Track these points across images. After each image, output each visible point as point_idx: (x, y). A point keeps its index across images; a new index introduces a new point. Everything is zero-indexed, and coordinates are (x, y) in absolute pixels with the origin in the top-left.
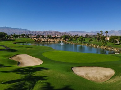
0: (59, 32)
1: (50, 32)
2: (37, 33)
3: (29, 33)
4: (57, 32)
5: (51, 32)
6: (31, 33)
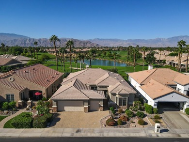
0: (78, 41)
1: (63, 40)
4: (75, 40)
5: (66, 40)
6: (31, 41)
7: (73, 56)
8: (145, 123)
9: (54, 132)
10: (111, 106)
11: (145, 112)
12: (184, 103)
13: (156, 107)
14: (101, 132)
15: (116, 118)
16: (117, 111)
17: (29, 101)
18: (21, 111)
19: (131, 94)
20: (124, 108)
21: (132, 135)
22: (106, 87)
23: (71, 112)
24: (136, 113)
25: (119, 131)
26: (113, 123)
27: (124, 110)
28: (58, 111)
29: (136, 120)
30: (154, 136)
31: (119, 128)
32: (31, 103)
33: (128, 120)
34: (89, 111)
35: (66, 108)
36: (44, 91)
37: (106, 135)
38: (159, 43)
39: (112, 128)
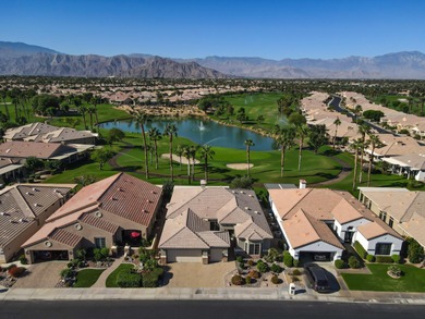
0: (171, 62)
1: (136, 60)
2: (87, 63)
3: (55, 60)
4: (164, 61)
5: (143, 61)
6: (62, 62)
7: (163, 113)
8: (280, 281)
9: (170, 293)
10: (238, 255)
11: (282, 265)
12: (334, 253)
13: (297, 258)
14: (226, 293)
15: (244, 274)
16: (246, 262)
17: (127, 247)
18: (118, 262)
19: (266, 240)
20: (256, 258)
21: (262, 297)
22: (233, 225)
23: (185, 264)
24: (270, 265)
25: (247, 292)
26: (240, 281)
27: (256, 261)
28: (168, 262)
29: (269, 276)
30: (287, 298)
31: (246, 289)
32: (130, 249)
33: (260, 276)
34: (209, 263)
35: (178, 259)
36: (144, 231)
37: (231, 296)
38: (355, 69)
39: (239, 288)
